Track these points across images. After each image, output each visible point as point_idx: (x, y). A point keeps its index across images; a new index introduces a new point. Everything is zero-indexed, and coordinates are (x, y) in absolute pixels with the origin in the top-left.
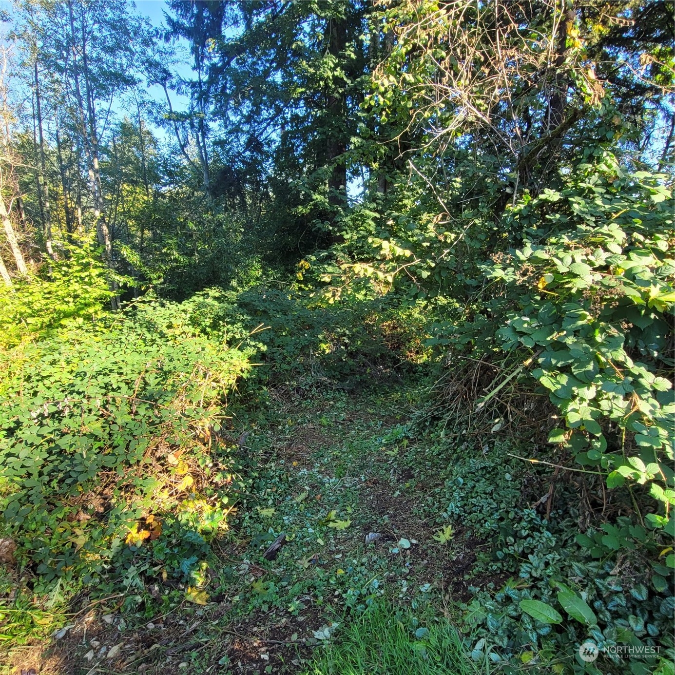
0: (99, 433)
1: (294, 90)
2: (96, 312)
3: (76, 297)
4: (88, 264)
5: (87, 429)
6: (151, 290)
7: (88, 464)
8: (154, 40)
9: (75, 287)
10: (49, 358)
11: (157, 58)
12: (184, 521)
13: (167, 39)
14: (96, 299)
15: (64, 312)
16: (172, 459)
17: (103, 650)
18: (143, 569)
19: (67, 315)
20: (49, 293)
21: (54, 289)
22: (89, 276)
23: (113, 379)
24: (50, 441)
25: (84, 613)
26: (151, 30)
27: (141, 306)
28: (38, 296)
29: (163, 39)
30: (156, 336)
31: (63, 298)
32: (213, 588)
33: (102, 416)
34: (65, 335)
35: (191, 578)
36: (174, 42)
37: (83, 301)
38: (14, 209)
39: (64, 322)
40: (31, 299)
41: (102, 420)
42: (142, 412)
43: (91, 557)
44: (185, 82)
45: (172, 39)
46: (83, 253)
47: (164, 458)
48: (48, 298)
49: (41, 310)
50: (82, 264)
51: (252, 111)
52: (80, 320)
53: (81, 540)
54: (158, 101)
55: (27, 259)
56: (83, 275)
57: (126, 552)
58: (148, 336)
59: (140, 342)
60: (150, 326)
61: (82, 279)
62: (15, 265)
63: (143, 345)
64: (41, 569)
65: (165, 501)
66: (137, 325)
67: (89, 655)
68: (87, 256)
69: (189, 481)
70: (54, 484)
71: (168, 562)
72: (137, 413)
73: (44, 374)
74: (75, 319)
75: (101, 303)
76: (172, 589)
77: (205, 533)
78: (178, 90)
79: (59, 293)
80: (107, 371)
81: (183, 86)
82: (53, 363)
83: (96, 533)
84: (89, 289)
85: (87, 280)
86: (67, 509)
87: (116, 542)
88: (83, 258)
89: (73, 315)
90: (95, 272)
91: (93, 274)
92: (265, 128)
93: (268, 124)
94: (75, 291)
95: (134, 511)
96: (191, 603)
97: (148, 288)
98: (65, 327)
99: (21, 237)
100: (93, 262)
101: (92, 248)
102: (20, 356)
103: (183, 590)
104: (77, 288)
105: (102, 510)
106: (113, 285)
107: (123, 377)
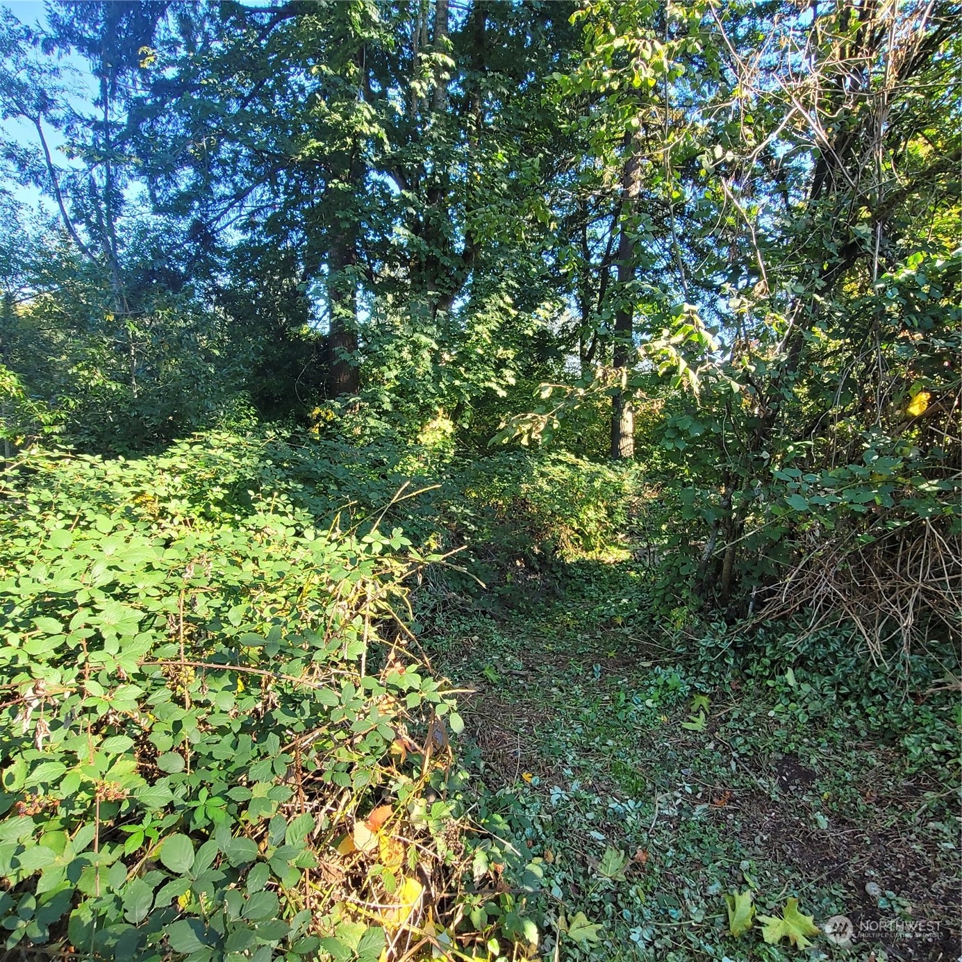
1: (306, 143)
8: (22, 44)
11: (23, 76)
13: (47, 48)
26: (17, 27)
29: (39, 46)
36: (60, 56)
44: (82, 119)
45: (57, 49)
51: (195, 186)
54: (23, 144)
78: (68, 129)
81: (79, 126)
92: (227, 210)
93: (231, 205)
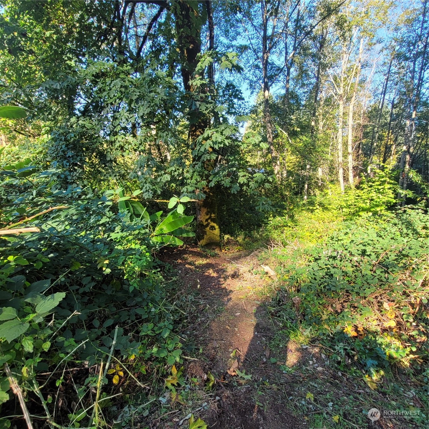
0: (350, 273)
2: (381, 210)
3: (372, 200)
4: (385, 181)
5: (344, 269)
6: (424, 201)
7: (338, 284)
9: (374, 195)
10: (345, 231)
12: (379, 342)
14: (384, 203)
15: (363, 208)
16: (386, 305)
17: (316, 365)
18: (346, 347)
19: (363, 210)
20: (358, 196)
21: (360, 195)
22: (384, 189)
23: (369, 249)
24: (328, 269)
25: (315, 346)
27: (409, 211)
28: (352, 197)
30: (410, 232)
31: (365, 200)
32: (382, 387)
33: (356, 266)
34: (360, 221)
35: (370, 371)
37: (375, 203)
38: (356, 149)
39: (361, 213)
40: (348, 198)
41: (355, 268)
42: (378, 272)
43: (326, 326)
46: (384, 174)
47: (381, 303)
48: (357, 199)
49: (352, 205)
50: (381, 181)
52: (370, 214)
53: (325, 317)
55: (355, 176)
56: (380, 187)
57: (342, 335)
58: (405, 231)
59: (398, 233)
60: (409, 225)
61: (378, 189)
62: (348, 179)
63: (400, 236)
64: (306, 317)
65: (373, 326)
66: (400, 222)
67: (311, 362)
68: (386, 176)
69: (393, 324)
70: (322, 286)
71: (360, 353)
72: (375, 272)
73: (340, 238)
74: (367, 213)
75: (386, 205)
76: (358, 369)
77: (391, 357)
79: (363, 197)
80: (366, 244)
82: (346, 234)
83: (331, 318)
84: (381, 197)
85: (381, 191)
86: (324, 301)
87: (339, 327)
88: (383, 177)
89: (368, 210)
90: (387, 186)
91: (386, 188)
94: (372, 197)
95: (353, 319)
96: (365, 383)
97: (423, 199)
98: (361, 216)
99: (355, 164)
100: (388, 180)
101: (390, 172)
102: (334, 227)
103: (364, 374)
104: (373, 195)
105: (339, 311)
106: (397, 196)
107: (375, 250)
